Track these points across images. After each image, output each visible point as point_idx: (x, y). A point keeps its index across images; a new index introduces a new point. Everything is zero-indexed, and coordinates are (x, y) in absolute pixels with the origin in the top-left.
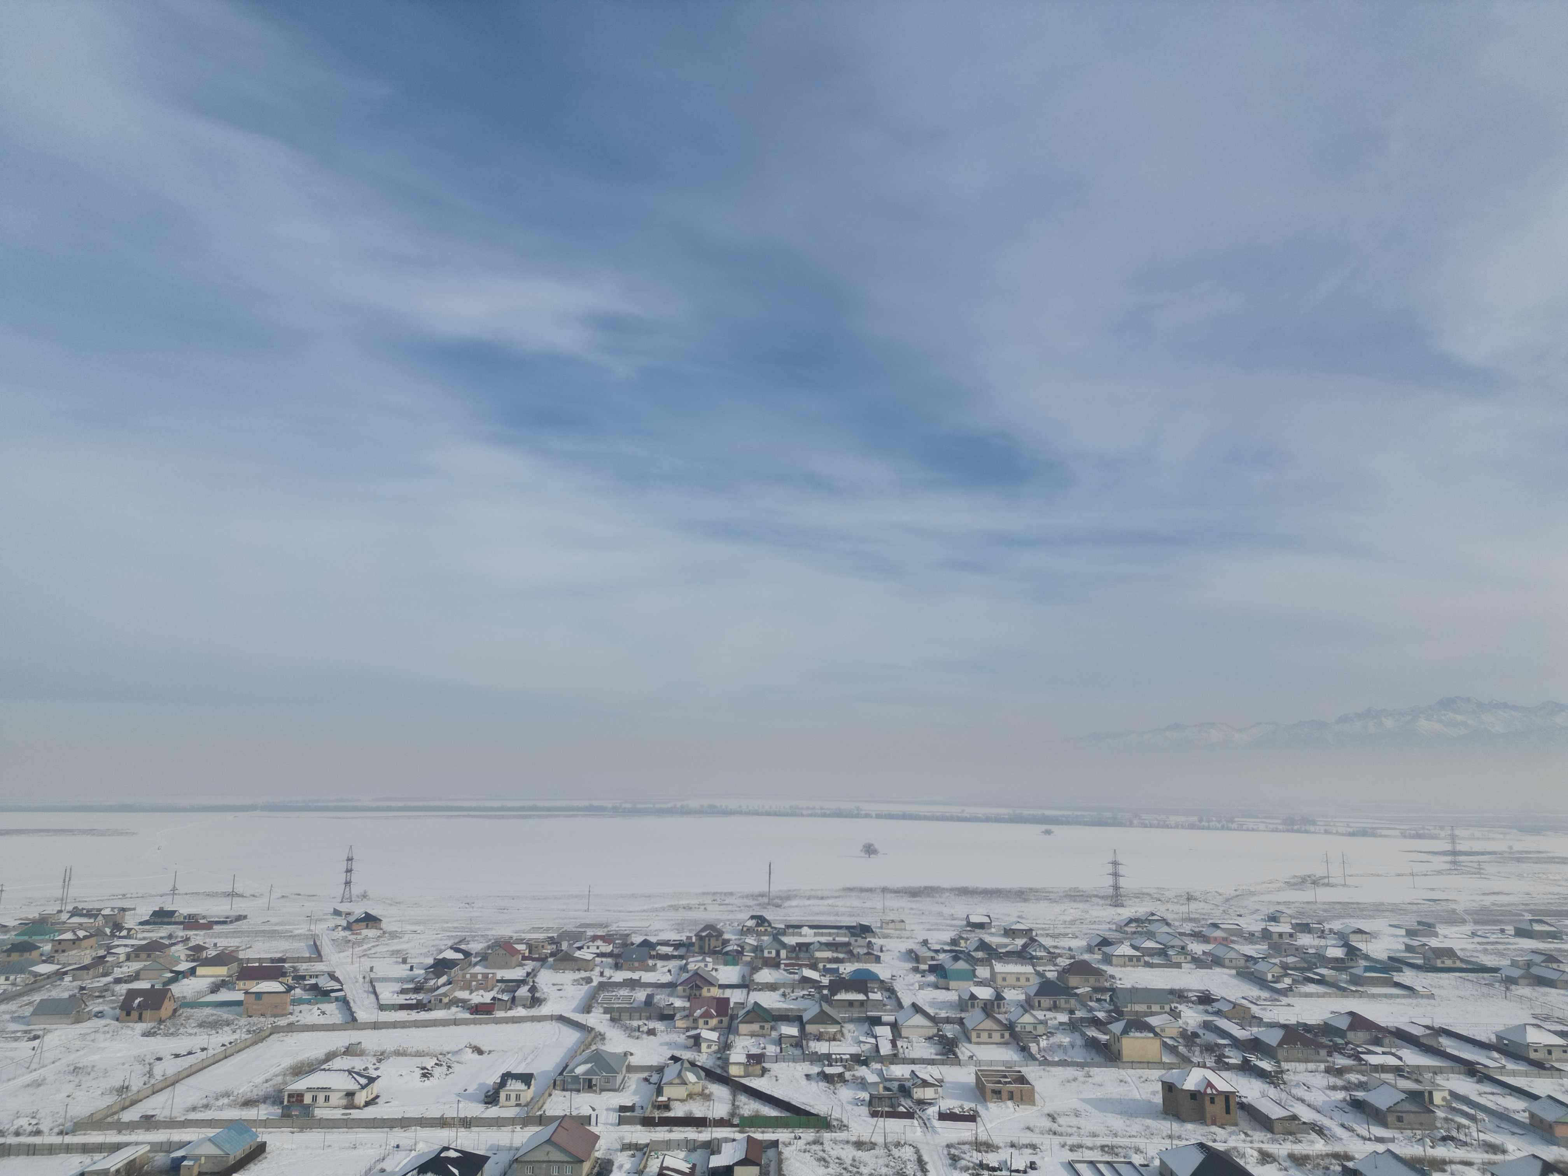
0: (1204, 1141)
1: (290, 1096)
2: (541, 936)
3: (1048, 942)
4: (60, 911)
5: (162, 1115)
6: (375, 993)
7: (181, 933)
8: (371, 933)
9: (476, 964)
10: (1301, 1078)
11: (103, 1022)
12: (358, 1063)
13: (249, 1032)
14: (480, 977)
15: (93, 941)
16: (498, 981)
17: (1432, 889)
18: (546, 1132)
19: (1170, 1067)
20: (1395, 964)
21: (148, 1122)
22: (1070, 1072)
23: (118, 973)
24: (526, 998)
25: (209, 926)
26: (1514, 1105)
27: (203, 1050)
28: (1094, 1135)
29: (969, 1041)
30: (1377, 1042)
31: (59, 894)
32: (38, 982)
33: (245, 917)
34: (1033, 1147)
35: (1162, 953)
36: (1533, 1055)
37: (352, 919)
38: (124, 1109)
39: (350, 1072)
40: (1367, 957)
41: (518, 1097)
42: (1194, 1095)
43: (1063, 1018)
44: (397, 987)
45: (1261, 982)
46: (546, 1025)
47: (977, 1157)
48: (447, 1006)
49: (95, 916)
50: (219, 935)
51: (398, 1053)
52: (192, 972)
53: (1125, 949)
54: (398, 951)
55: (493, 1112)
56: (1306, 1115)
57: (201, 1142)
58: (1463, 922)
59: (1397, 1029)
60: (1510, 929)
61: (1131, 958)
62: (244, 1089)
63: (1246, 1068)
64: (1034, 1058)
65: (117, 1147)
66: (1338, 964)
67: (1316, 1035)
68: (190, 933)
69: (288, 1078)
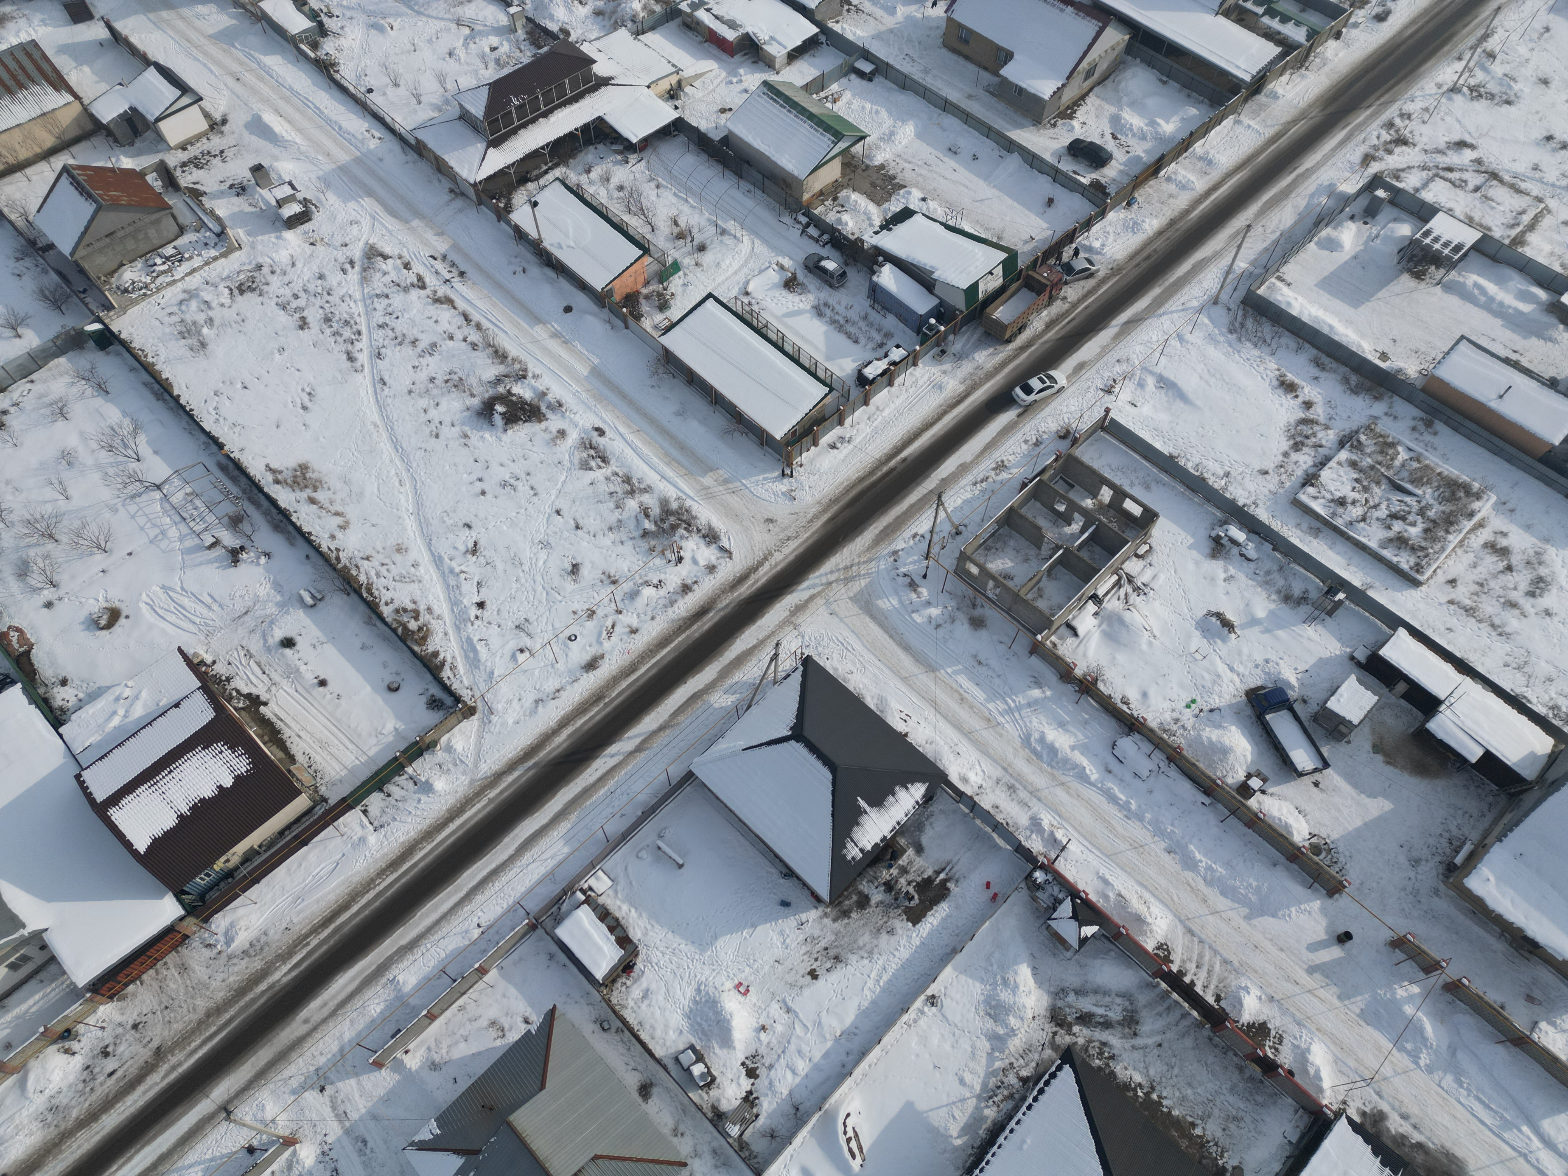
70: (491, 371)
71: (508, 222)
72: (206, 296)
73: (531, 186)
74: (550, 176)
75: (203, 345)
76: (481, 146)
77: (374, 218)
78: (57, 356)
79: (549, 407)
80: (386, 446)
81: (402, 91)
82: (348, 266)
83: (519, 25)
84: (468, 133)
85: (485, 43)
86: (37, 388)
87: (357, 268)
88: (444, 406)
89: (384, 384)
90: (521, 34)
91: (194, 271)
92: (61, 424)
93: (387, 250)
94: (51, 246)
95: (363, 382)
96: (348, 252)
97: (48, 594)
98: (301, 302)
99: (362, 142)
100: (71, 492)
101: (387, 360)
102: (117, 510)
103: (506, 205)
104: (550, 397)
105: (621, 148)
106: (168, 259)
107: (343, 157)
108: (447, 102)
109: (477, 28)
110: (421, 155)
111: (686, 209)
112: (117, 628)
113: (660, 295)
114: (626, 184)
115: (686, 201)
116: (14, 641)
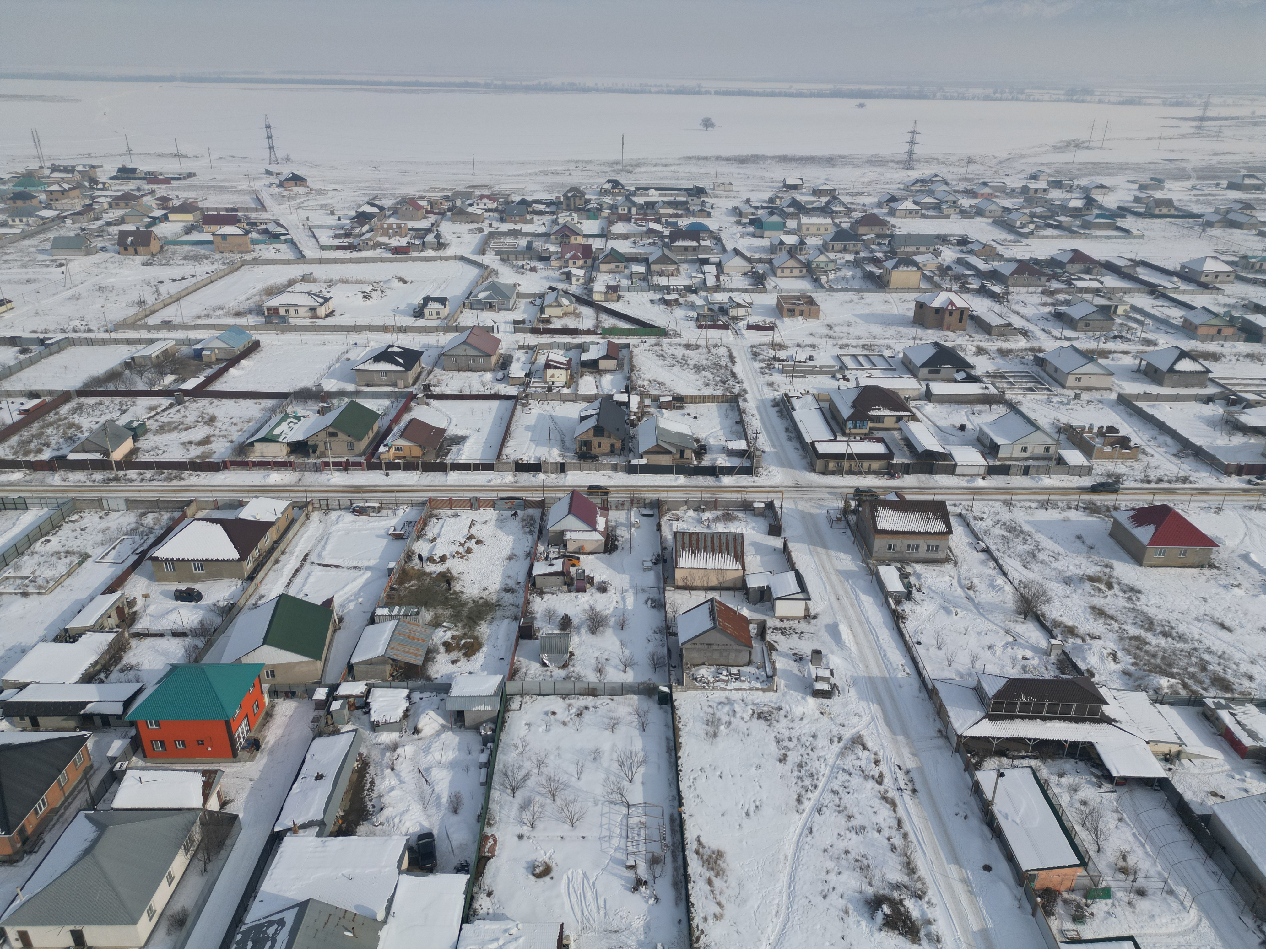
0: (938, 341)
1: (268, 309)
2: (439, 195)
3: (846, 199)
4: (41, 167)
5: (177, 321)
6: (314, 237)
7: (147, 187)
8: (300, 190)
9: (390, 216)
10: (1021, 298)
11: (108, 255)
12: (315, 288)
13: (224, 264)
14: (395, 226)
15: (77, 192)
16: (410, 230)
17: (1173, 151)
18: (463, 336)
19: (925, 291)
20: (1123, 211)
21: (167, 325)
22: (848, 296)
23: (107, 217)
24: (433, 243)
25: (167, 181)
26: (1176, 314)
27: (193, 276)
28: (859, 338)
29: (775, 276)
30: (1088, 271)
31: (34, 152)
32: (47, 224)
33: (195, 175)
34: (813, 346)
35: (937, 207)
36: (1203, 279)
37: (282, 178)
38: (146, 316)
39: (309, 294)
40: (1101, 207)
41: (438, 313)
42: (938, 310)
43: (850, 257)
44: (331, 233)
45: (1010, 227)
46: (452, 263)
47: (771, 353)
48: (374, 247)
49: (72, 172)
50: (178, 189)
51: (342, 281)
52: (165, 218)
53: (908, 205)
54: (326, 205)
55: (420, 323)
56: (1018, 322)
57: (212, 339)
58: (1189, 177)
59: (1107, 262)
60: (1224, 183)
61: (911, 211)
62: (232, 304)
63: (983, 291)
64: (822, 287)
65: (151, 342)
66: (1076, 213)
67: (1042, 267)
68: (154, 187)
69: (264, 297)
70: (896, 875)
71: (972, 776)
72: (737, 708)
73: (1005, 760)
74: (1025, 762)
75: (715, 735)
76: (980, 714)
77: (873, 719)
78: (634, 693)
79: (928, 935)
80: (784, 878)
81: (941, 654)
82: (836, 740)
83: (1054, 653)
84: (975, 701)
85: (1020, 653)
86: (612, 705)
87: (841, 744)
88: (844, 877)
89: (811, 833)
90: (1053, 658)
91: (740, 689)
92: (608, 733)
93: (869, 744)
94: (676, 634)
95: (797, 822)
96: (842, 731)
97: (525, 830)
98: (791, 745)
99: (895, 670)
100: (583, 776)
101: (823, 817)
102: (597, 805)
103: (977, 763)
104: (933, 928)
105: (1100, 773)
106: (730, 674)
107: (875, 672)
108: (970, 674)
109: (1019, 640)
110: (931, 698)
111: (1139, 852)
112: (541, 881)
113: (1079, 907)
114: (1091, 803)
115: (1143, 846)
116: (489, 845)
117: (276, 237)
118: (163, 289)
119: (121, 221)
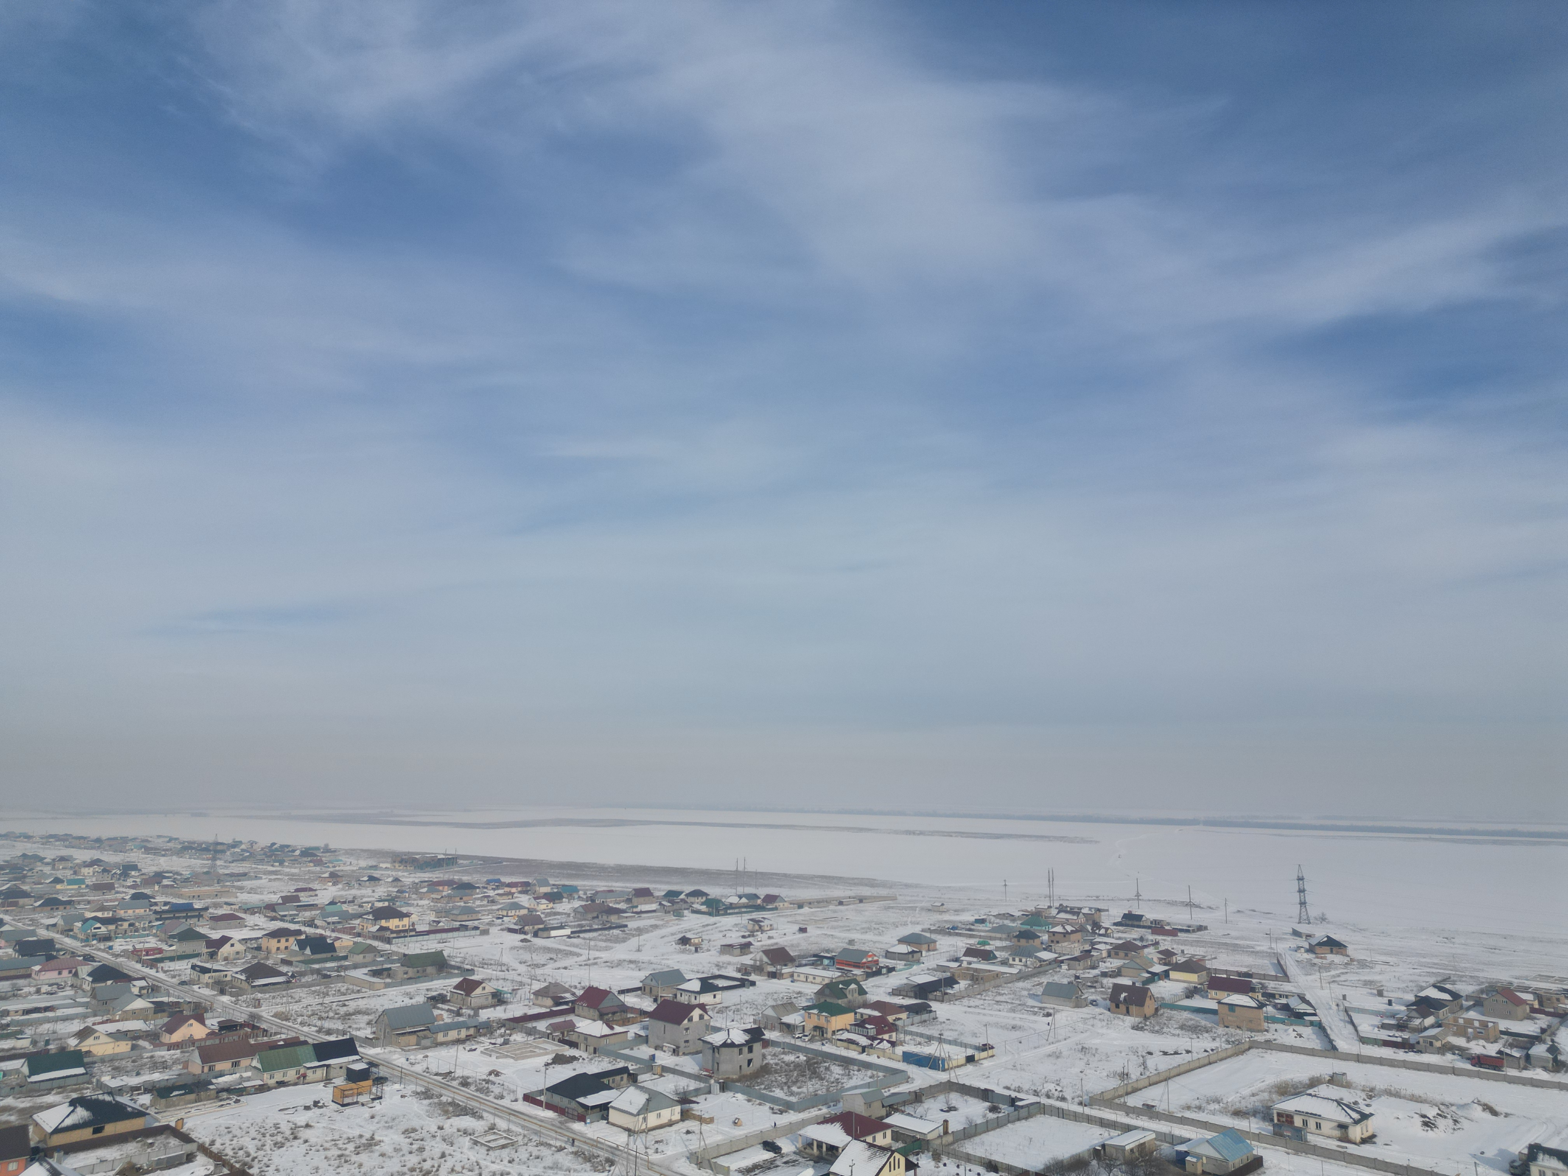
1: (1279, 1115)
2: (1554, 987)
4: (1050, 907)
5: (1161, 1107)
6: (1353, 1023)
7: (1151, 937)
8: (1337, 959)
9: (1468, 1009)
11: (1098, 1010)
12: (1348, 1096)
13: (1228, 1042)
14: (1477, 1024)
15: (1078, 936)
16: (1502, 1033)
21: (1149, 1111)
23: (1103, 967)
24: (1545, 1060)
25: (1174, 932)
27: (1188, 1052)
32: (1043, 967)
33: (1206, 928)
37: (1314, 942)
38: (1127, 1094)
39: (1339, 1103)
44: (1377, 1021)
48: (1441, 1051)
49: (1078, 914)
50: (1185, 943)
51: (1389, 1093)
52: (1166, 975)
54: (1371, 982)
57: (1200, 1142)
62: (1232, 1099)
65: (1128, 1128)
68: (1159, 938)
69: (1274, 1096)
117: (1298, 1017)
118: (1151, 1062)
119: (1118, 973)
